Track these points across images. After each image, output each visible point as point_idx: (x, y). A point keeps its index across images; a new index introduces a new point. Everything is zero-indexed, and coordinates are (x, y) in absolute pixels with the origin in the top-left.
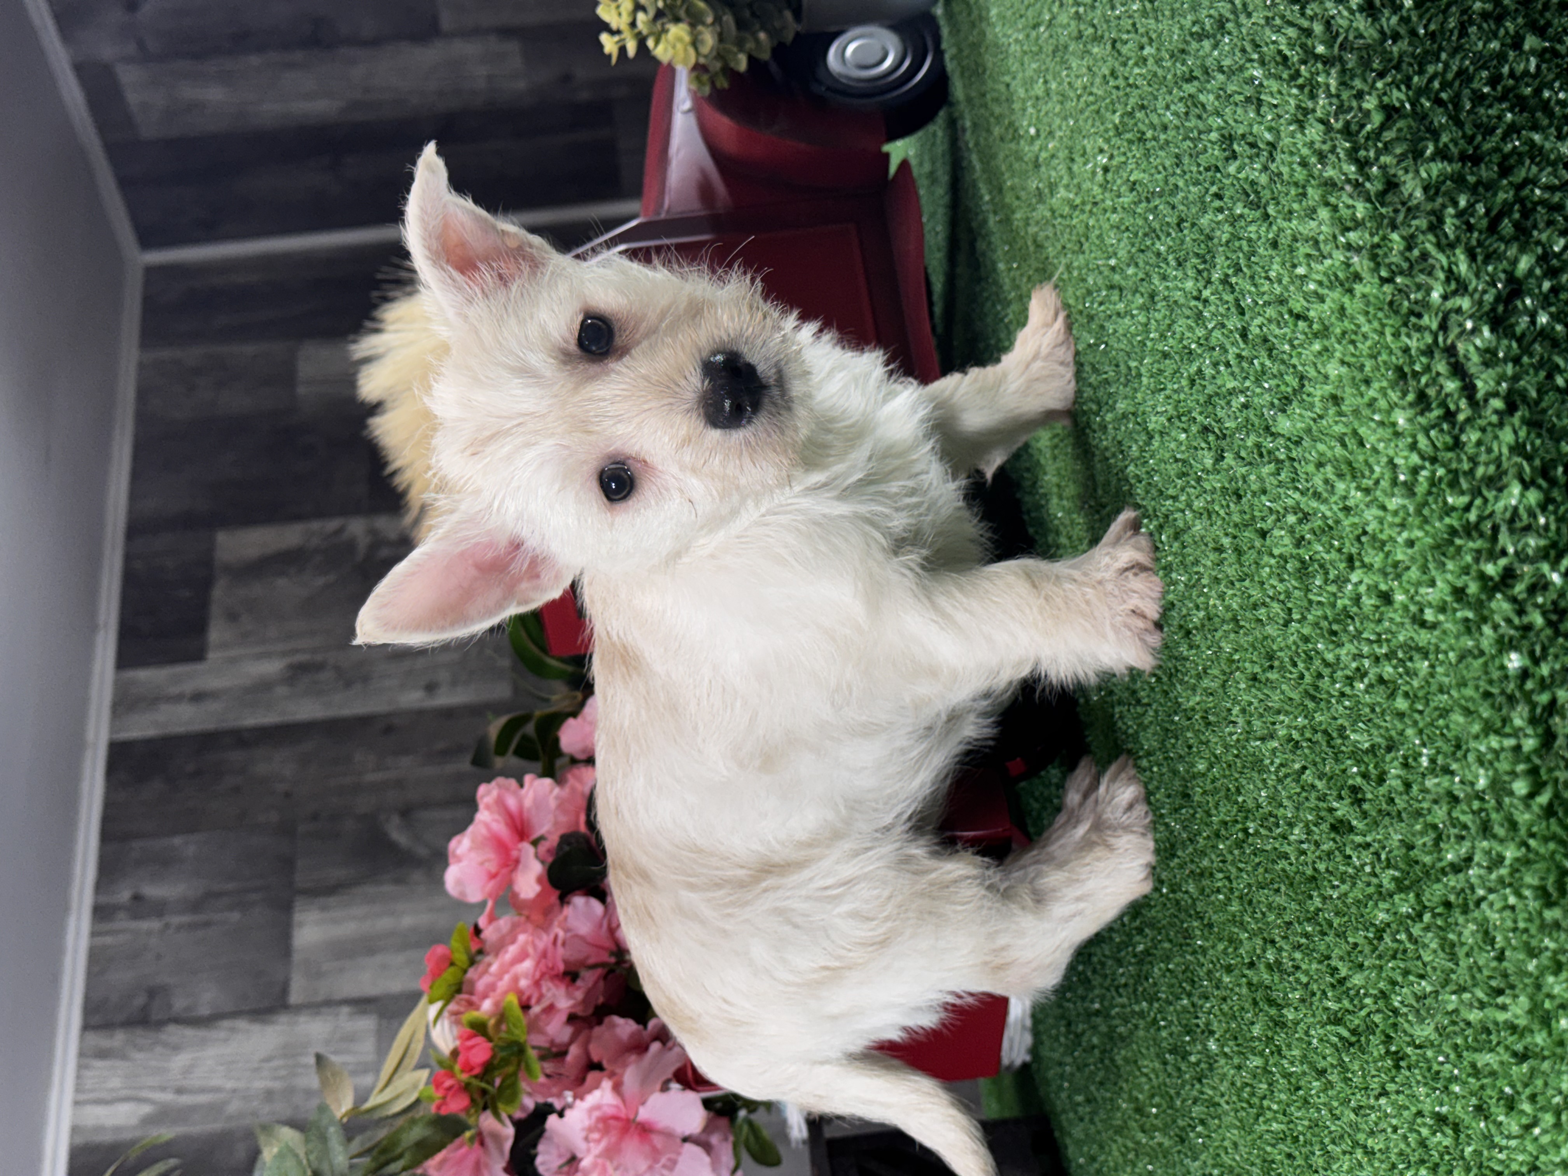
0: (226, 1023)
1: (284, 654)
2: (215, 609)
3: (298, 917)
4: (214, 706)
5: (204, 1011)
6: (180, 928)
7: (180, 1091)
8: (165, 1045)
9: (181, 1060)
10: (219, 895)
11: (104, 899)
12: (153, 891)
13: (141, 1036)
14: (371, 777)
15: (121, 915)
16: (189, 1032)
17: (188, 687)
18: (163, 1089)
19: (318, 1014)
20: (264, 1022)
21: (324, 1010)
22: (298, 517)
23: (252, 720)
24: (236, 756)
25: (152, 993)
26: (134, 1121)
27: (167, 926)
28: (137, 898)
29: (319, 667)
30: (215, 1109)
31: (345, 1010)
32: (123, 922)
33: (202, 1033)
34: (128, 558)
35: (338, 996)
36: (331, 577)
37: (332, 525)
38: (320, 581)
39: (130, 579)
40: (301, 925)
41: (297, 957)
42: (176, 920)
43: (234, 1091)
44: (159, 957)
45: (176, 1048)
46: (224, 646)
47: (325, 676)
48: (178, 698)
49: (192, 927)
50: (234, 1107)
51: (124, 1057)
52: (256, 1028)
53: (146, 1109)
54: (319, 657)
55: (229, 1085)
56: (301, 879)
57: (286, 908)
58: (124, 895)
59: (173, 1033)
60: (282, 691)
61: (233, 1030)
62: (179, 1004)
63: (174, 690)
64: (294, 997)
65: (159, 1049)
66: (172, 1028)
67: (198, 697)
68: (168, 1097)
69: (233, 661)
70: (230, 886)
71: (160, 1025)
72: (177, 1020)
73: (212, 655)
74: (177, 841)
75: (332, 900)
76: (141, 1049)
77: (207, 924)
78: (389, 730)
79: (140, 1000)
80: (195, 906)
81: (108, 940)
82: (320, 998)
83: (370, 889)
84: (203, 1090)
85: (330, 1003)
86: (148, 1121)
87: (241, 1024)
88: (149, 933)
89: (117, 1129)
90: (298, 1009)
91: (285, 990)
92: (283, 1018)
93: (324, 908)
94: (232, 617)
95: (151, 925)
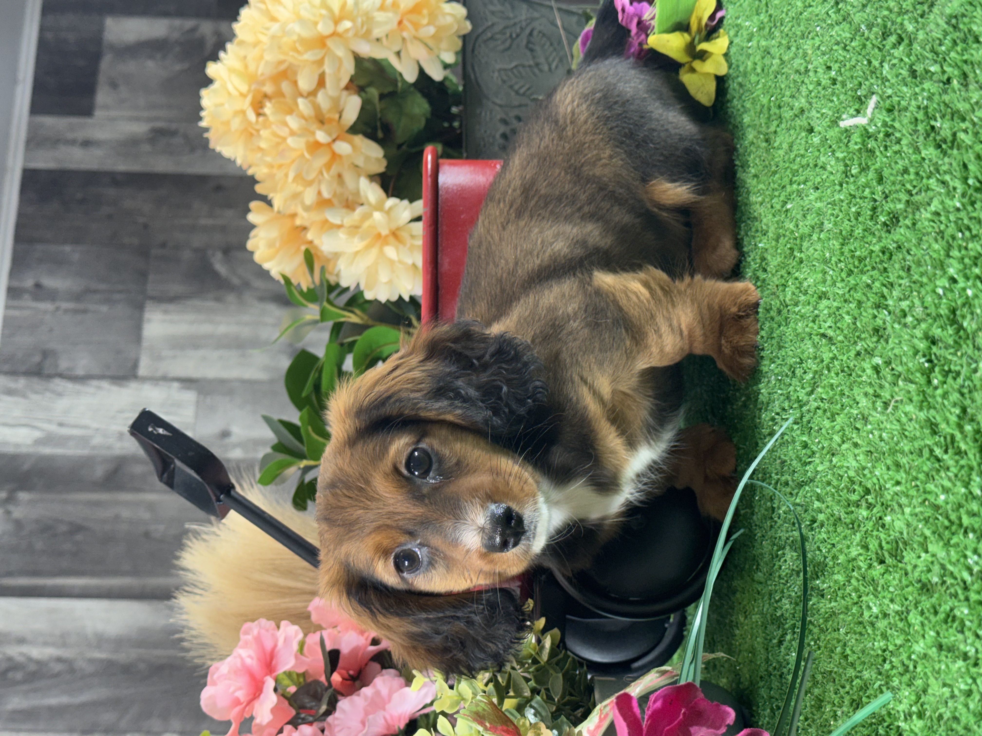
0: (95, 383)
1: (149, 120)
2: (102, 79)
3: (147, 315)
4: (98, 152)
5: (80, 372)
6: (66, 311)
7: (61, 425)
8: (53, 392)
9: (62, 404)
10: (95, 292)
11: (16, 284)
12: (49, 282)
13: (36, 383)
14: (203, 222)
15: (26, 296)
16: (69, 386)
17: (80, 135)
18: (49, 421)
19: (156, 385)
20: (120, 385)
21: (161, 383)
22: (166, 14)
23: (122, 167)
24: (111, 192)
25: (46, 354)
26: (29, 441)
27: (58, 309)
28: (38, 286)
29: (173, 133)
30: (84, 440)
31: (176, 385)
32: (27, 302)
33: (78, 387)
34: (42, 29)
35: (172, 375)
36: (186, 65)
37: (189, 23)
38: (178, 67)
39: (42, 45)
40: (149, 320)
41: (145, 344)
42: (65, 305)
43: (97, 429)
44: (51, 330)
45: (60, 395)
46: (106, 107)
47: (178, 140)
48: (73, 142)
49: (76, 312)
50: (97, 440)
51: (24, 396)
52: (115, 389)
53: (37, 434)
54: (174, 126)
55: (95, 425)
56: (151, 288)
57: (140, 308)
58: (29, 283)
59: (59, 384)
60: (146, 148)
61: (99, 388)
62: (63, 364)
63: (70, 136)
64: (142, 371)
65: (48, 394)
66: (57, 381)
67: (87, 144)
68: (53, 428)
69: (113, 119)
70: (102, 286)
71: (50, 377)
72: (61, 376)
73: (98, 113)
74: (67, 248)
75: (171, 307)
76: (36, 392)
77: (85, 311)
78: (219, 188)
79: (37, 359)
80: (77, 297)
81: (17, 313)
82: (159, 374)
83: (197, 302)
84: (76, 426)
85: (165, 379)
86: (38, 442)
87: (105, 384)
88: (45, 312)
89: (17, 445)
90: (144, 379)
91: (135, 365)
92: (133, 385)
93: (166, 312)
94: (114, 85)
95: (47, 306)
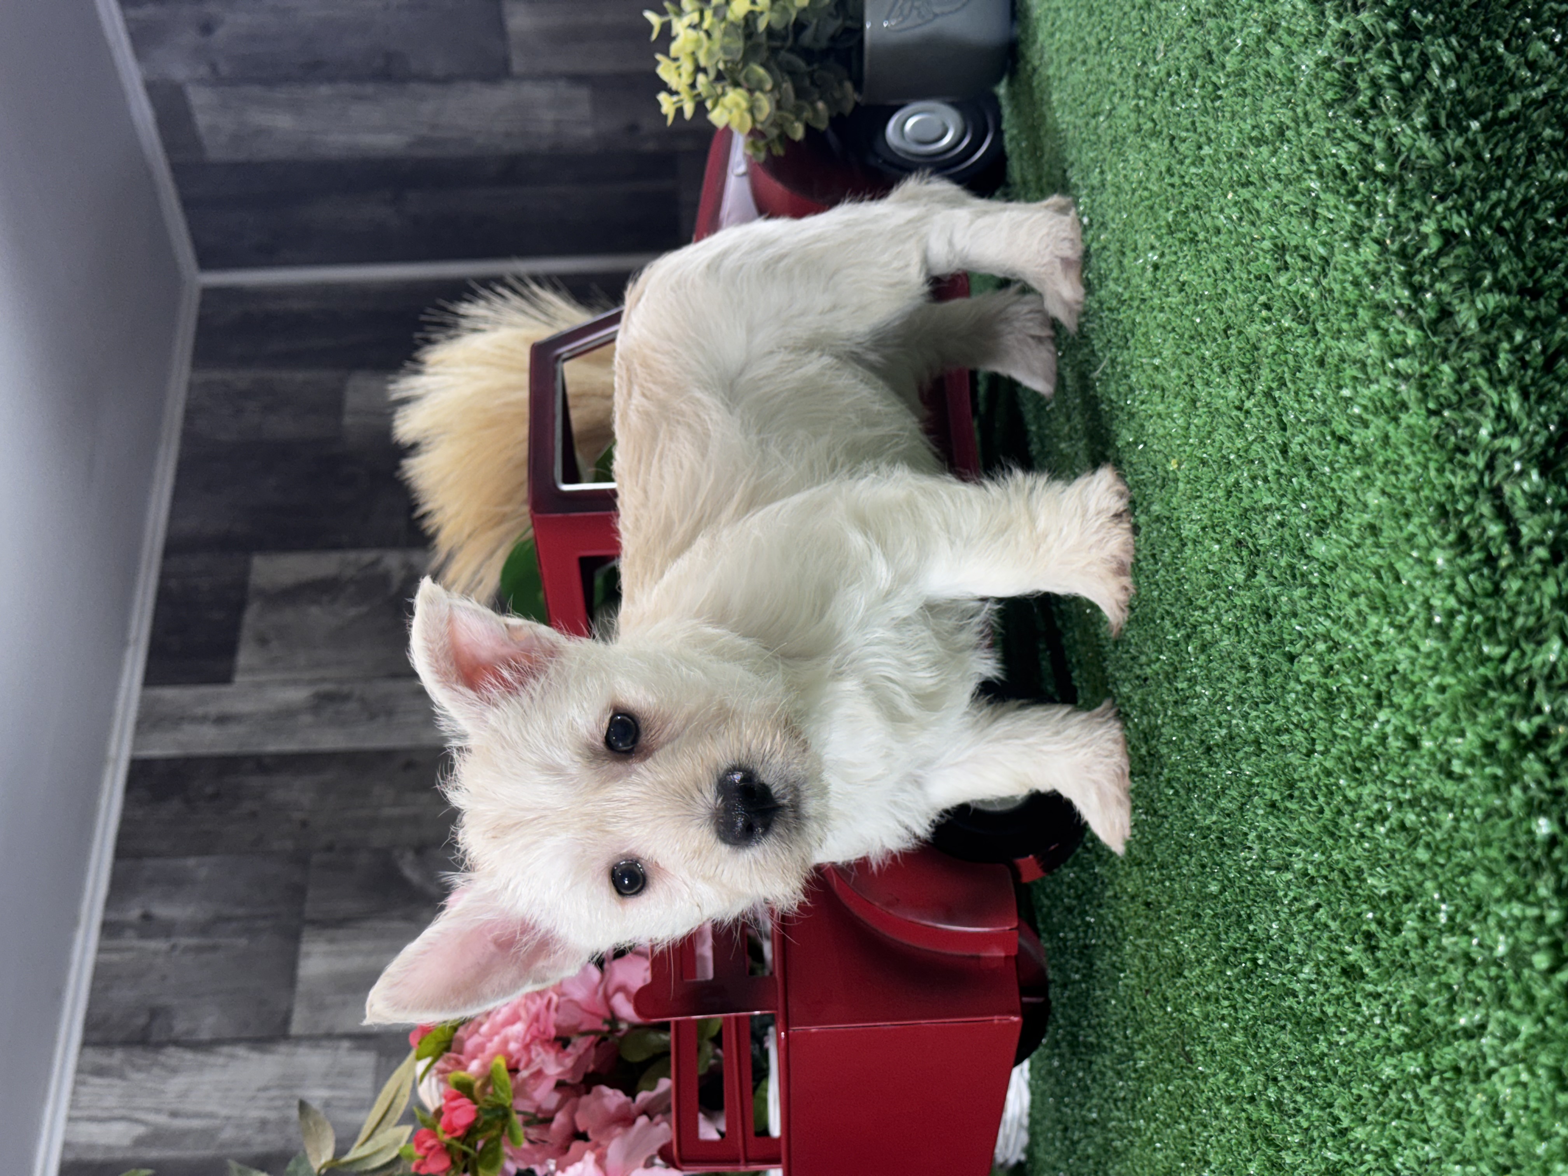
0: (226, 1050)
1: (311, 682)
2: (247, 634)
3: (304, 947)
4: (236, 730)
5: (205, 1035)
6: (187, 950)
7: (174, 1114)
8: (164, 1066)
9: (177, 1084)
10: (229, 919)
11: (114, 916)
12: (163, 911)
13: (140, 1056)
14: (388, 812)
15: (130, 933)
16: (189, 1056)
17: (213, 709)
18: (158, 1111)
19: (318, 1046)
20: (263, 1051)
21: (324, 1043)
22: (337, 546)
23: (273, 746)
24: (256, 781)
25: (155, 1013)
26: (126, 1142)
27: (174, 947)
28: (147, 917)
29: (345, 698)
30: (208, 1135)
31: (346, 1044)
32: (130, 940)
33: (201, 1057)
34: (164, 577)
35: (339, 1030)
36: (364, 609)
37: (368, 556)
38: (352, 612)
39: (163, 597)
40: (308, 955)
41: (301, 988)
42: (185, 941)
43: (228, 1118)
44: (164, 978)
45: (174, 1071)
46: (251, 670)
47: (351, 706)
48: (203, 719)
49: (199, 950)
50: (228, 1134)
51: (122, 1076)
52: (255, 1056)
53: (139, 1130)
54: (346, 688)
55: (224, 1112)
56: (310, 910)
57: (294, 937)
58: (134, 914)
59: (173, 1055)
60: (306, 719)
61: (232, 1057)
62: (180, 1026)
63: (200, 711)
64: (296, 1028)
65: (156, 1071)
66: (171, 1050)
67: (222, 720)
68: (162, 1119)
69: (260, 686)
70: (240, 911)
71: (159, 1046)
72: (177, 1043)
73: (239, 679)
74: (191, 862)
75: (340, 933)
76: (139, 1069)
77: (214, 948)
78: (409, 765)
79: (141, 1020)
80: (203, 929)
81: (115, 957)
82: (321, 1030)
83: (378, 925)
85: (331, 1037)
86: (139, 1142)
87: (241, 1051)
88: (156, 953)
89: (109, 1148)
90: (299, 1040)
91: (286, 1020)
92: (283, 1048)
93: (332, 941)
94: (263, 641)
95: (158, 945)
